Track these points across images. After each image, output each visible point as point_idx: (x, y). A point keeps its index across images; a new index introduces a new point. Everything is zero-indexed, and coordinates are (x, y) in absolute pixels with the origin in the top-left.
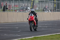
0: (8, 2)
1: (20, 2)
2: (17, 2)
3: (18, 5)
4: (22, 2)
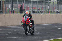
0: (25, 4)
1: (38, 4)
2: (35, 4)
3: (36, 7)
4: (41, 3)
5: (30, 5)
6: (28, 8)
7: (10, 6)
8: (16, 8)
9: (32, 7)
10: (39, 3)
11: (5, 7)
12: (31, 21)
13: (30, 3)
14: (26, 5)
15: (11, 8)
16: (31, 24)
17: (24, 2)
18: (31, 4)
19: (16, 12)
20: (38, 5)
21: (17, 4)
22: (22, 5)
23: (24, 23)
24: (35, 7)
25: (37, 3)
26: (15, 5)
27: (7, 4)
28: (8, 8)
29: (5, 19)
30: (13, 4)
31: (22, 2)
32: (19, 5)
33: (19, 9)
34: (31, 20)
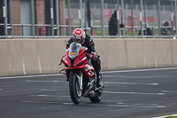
5: (137, 10)
6: (131, 19)
7: (81, 13)
8: (99, 21)
9: (144, 19)
10: (164, 6)
11: (66, 17)
12: (92, 59)
13: (137, 6)
14: (127, 10)
15: (83, 21)
16: (91, 68)
17: (120, 3)
18: (140, 8)
19: (98, 31)
20: (161, 12)
21: (101, 7)
22: (116, 12)
23: (69, 64)
24: (153, 18)
25: (159, 6)
26: (95, 11)
27: (72, 7)
28: (74, 21)
30: (91, 9)
31: (115, 3)
32: (107, 13)
33: (107, 23)
34: (91, 56)
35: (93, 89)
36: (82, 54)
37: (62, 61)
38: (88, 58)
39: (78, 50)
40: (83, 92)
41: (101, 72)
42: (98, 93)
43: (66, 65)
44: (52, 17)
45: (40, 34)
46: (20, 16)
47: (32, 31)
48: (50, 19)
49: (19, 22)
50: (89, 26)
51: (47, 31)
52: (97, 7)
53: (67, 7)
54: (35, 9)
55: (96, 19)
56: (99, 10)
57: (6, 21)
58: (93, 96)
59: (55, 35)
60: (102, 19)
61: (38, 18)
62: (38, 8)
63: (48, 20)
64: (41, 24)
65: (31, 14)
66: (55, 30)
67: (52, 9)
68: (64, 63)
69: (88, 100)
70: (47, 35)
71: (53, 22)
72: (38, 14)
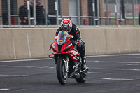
7: (117, 7)
8: (130, 14)
11: (104, 10)
15: (118, 14)
16: (75, 53)
19: (130, 22)
21: (132, 3)
23: (57, 50)
26: (128, 6)
28: (112, 14)
29: (106, 37)
30: (125, 5)
32: (137, 7)
34: (76, 43)
35: (78, 71)
36: (68, 41)
37: (51, 47)
38: (74, 45)
39: (65, 38)
40: (69, 74)
41: (85, 57)
42: (83, 75)
43: (55, 51)
44: (94, 10)
45: (85, 24)
46: (68, 10)
47: (78, 21)
48: (92, 12)
49: (68, 14)
50: (123, 18)
51: (90, 22)
52: (129, 3)
53: (105, 3)
54: (81, 4)
55: (128, 12)
56: (131, 5)
57: (58, 14)
58: (78, 77)
59: (97, 24)
60: (133, 12)
61: (83, 11)
62: (82, 3)
63: (90, 13)
64: (85, 16)
65: (77, 6)
66: (97, 21)
67: (94, 5)
68: (53, 48)
69: (74, 81)
70: (90, 24)
71: (94, 14)
72: (83, 8)
